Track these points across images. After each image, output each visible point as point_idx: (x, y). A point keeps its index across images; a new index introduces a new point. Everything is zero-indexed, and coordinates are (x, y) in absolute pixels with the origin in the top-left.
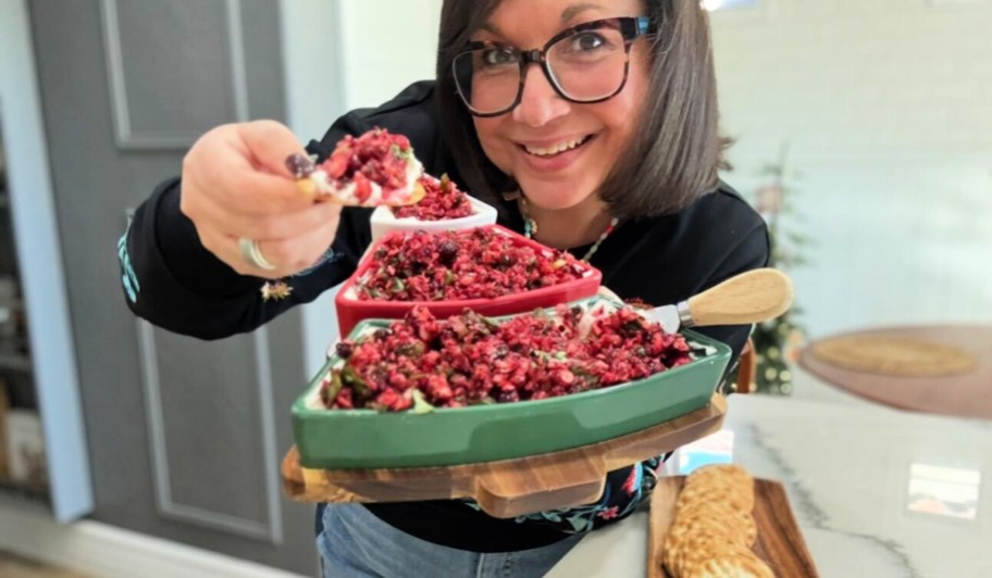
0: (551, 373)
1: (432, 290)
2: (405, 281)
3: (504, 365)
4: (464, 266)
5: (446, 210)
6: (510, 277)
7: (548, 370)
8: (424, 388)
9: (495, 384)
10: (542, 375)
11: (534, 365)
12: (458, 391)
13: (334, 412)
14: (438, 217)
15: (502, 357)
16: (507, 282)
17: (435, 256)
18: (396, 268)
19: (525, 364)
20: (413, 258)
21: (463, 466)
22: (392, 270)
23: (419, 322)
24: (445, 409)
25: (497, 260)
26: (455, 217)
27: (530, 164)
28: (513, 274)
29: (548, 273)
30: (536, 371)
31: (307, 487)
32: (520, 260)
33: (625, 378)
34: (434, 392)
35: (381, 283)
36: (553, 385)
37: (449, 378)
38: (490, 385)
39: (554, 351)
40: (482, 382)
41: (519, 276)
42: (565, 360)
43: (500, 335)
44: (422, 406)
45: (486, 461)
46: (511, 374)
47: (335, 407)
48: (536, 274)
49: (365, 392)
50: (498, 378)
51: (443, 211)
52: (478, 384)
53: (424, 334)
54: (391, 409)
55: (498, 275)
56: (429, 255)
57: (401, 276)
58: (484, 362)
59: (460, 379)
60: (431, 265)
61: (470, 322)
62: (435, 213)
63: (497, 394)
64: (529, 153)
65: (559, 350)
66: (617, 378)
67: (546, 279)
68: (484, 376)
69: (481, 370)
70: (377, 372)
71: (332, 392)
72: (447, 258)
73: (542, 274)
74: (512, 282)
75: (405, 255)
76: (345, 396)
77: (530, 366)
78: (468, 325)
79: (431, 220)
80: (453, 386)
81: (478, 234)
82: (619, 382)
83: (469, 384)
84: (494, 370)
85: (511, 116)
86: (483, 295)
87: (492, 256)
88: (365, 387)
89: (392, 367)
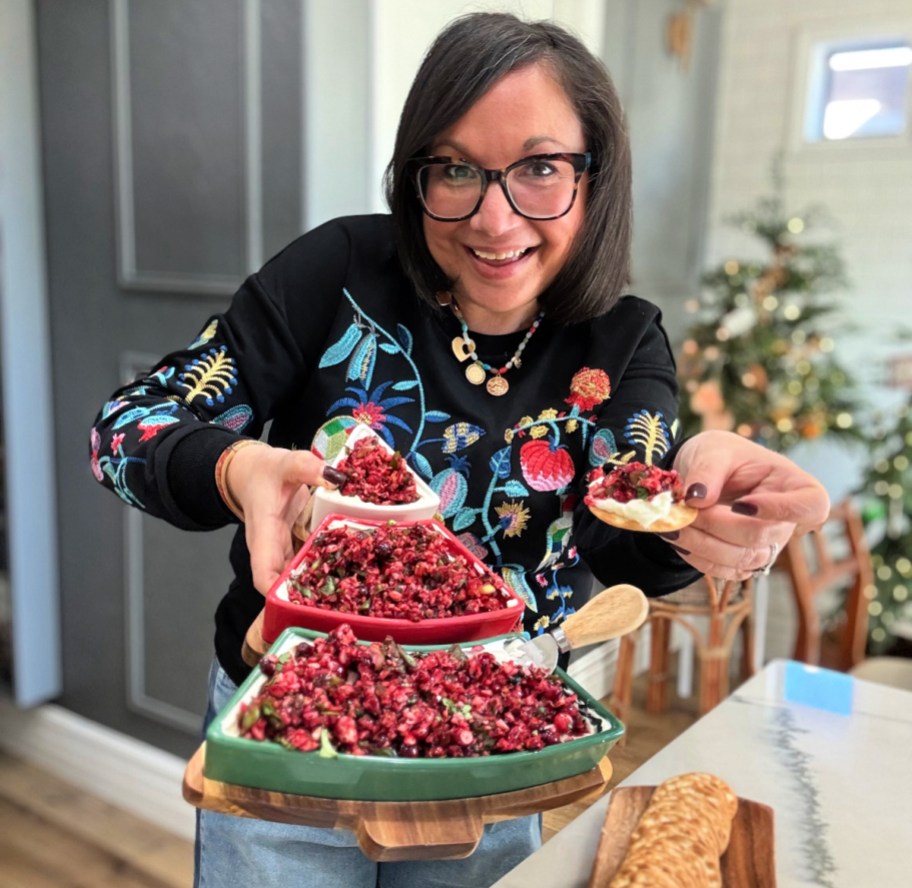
0: (452, 730)
1: (360, 595)
2: (337, 580)
3: (411, 715)
4: (396, 576)
5: (390, 493)
6: (437, 597)
7: (451, 725)
8: (333, 727)
9: (398, 733)
10: (444, 730)
11: (439, 718)
12: (364, 734)
13: (247, 742)
14: (382, 500)
15: (409, 706)
16: (433, 600)
17: (371, 556)
18: (331, 566)
19: (432, 717)
20: (349, 559)
21: (351, 802)
22: (326, 569)
23: (342, 645)
24: (348, 756)
25: (429, 574)
26: (398, 502)
27: (477, 270)
28: (441, 594)
29: (475, 598)
30: (440, 724)
31: (205, 798)
32: (450, 581)
33: (519, 747)
34: (341, 737)
35: (313, 580)
36: (450, 744)
37: (357, 718)
38: (394, 736)
39: (460, 704)
40: (387, 730)
41: (446, 597)
42: (469, 716)
43: (414, 677)
44: (328, 750)
45: (374, 800)
46: (416, 726)
47: (248, 736)
48: (462, 595)
49: (278, 725)
50: (402, 728)
51: (387, 494)
52: (383, 731)
53: (343, 658)
54: (299, 749)
55: (425, 592)
56: (366, 556)
57: (334, 573)
58: (393, 709)
59: (367, 722)
60: (365, 566)
61: (389, 655)
62: (379, 494)
63: (398, 743)
64: (477, 257)
65: (466, 703)
66: (512, 746)
67: (471, 604)
68: (390, 724)
69: (389, 718)
70: (292, 705)
71: (248, 721)
72: (382, 560)
73: (469, 597)
74: (438, 602)
75: (342, 555)
76: (259, 728)
77: (434, 719)
78: (387, 658)
79: (374, 502)
80: (360, 728)
81: (416, 532)
82: (515, 751)
83: (375, 728)
84: (401, 719)
85: (469, 223)
86: (407, 615)
87: (425, 569)
88: (279, 720)
89: (307, 701)
